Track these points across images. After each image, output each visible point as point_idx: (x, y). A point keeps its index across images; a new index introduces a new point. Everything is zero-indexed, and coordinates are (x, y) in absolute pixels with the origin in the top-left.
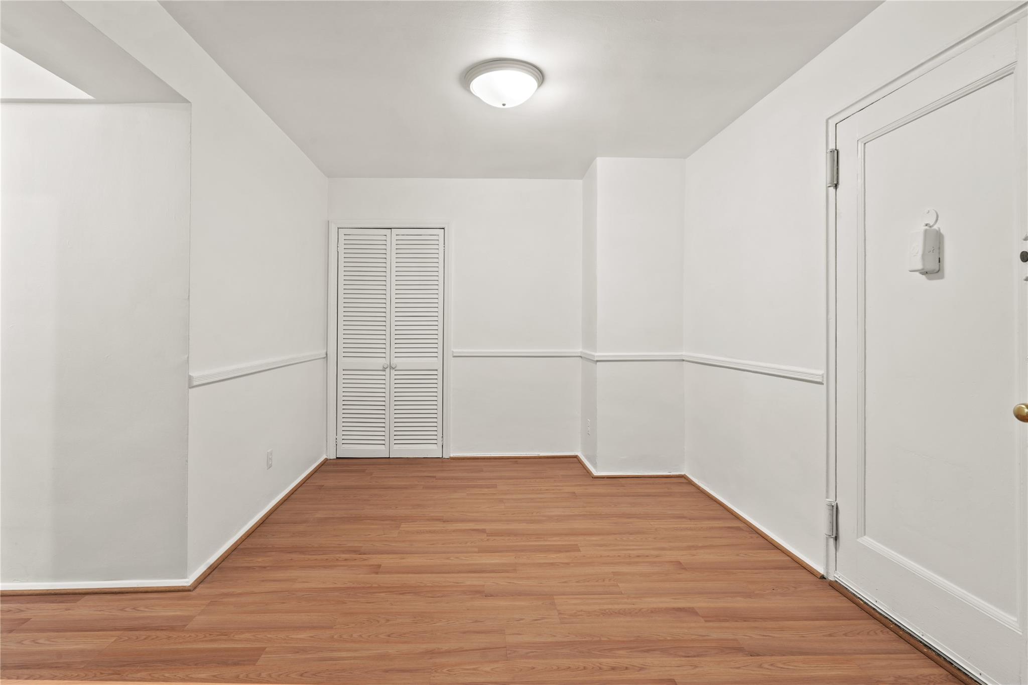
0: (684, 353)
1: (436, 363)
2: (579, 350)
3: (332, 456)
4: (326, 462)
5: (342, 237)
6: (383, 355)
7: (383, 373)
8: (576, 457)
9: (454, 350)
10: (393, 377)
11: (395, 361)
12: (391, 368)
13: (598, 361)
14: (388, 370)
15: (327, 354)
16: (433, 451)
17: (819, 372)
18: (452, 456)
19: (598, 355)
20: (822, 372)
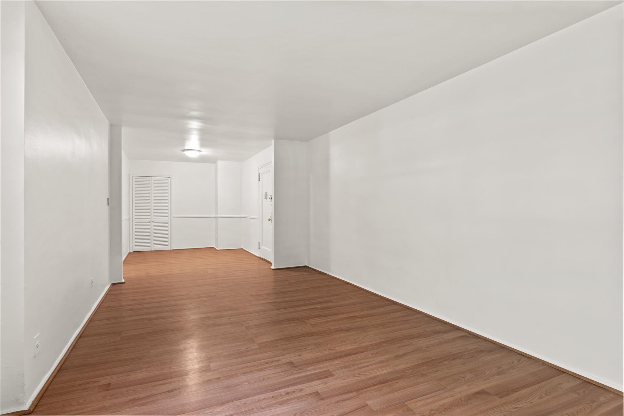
0: (242, 215)
1: (168, 220)
2: (214, 215)
3: (131, 251)
4: (130, 253)
5: (134, 179)
6: (150, 218)
7: (150, 224)
8: (213, 247)
9: (174, 216)
10: (153, 225)
11: (154, 220)
12: (152, 222)
13: (218, 218)
14: (151, 223)
15: (129, 218)
16: (167, 248)
17: (257, 217)
18: (173, 249)
19: (218, 216)
20: (258, 217)
